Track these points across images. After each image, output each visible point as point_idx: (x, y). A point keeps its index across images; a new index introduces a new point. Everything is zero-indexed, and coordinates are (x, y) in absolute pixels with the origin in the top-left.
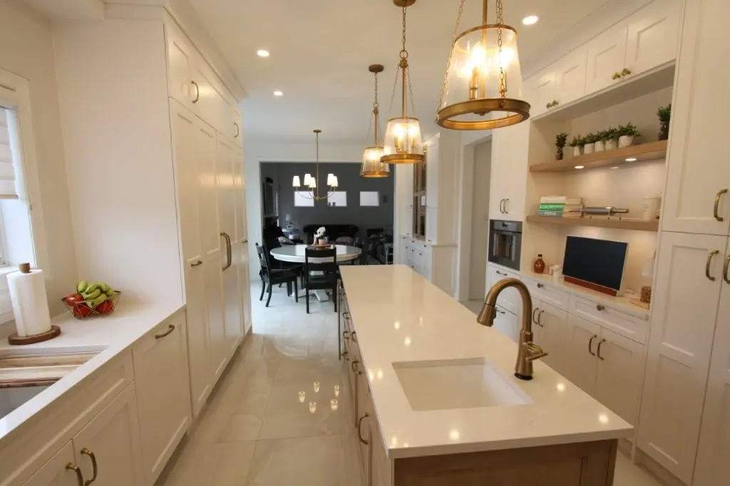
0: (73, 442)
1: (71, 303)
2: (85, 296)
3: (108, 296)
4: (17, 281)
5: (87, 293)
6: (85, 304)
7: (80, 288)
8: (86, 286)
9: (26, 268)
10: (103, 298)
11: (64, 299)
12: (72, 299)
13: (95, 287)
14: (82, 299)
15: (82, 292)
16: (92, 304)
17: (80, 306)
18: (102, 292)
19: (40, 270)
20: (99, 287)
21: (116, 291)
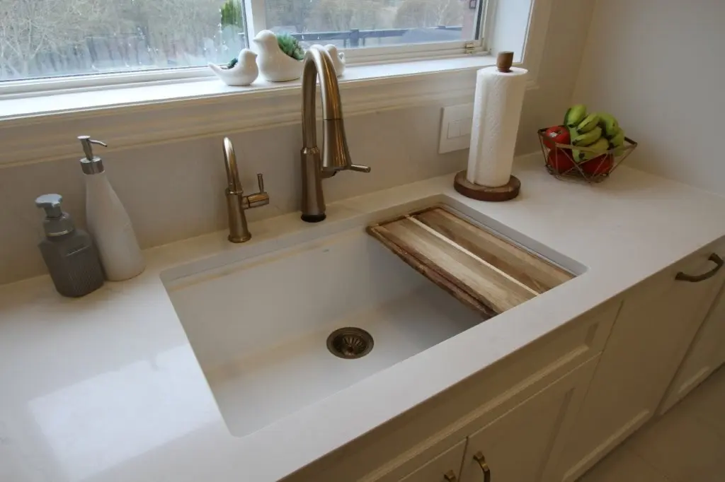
0: (467, 443)
1: (548, 142)
2: (575, 136)
3: (611, 146)
4: (488, 84)
5: (580, 132)
6: (569, 151)
7: (573, 117)
8: (582, 118)
9: (506, 62)
10: (601, 148)
11: (543, 132)
12: (554, 135)
13: (597, 122)
14: (567, 140)
15: (571, 126)
16: (581, 156)
17: (559, 151)
18: (605, 135)
19: (524, 71)
20: (602, 124)
21: (627, 139)
